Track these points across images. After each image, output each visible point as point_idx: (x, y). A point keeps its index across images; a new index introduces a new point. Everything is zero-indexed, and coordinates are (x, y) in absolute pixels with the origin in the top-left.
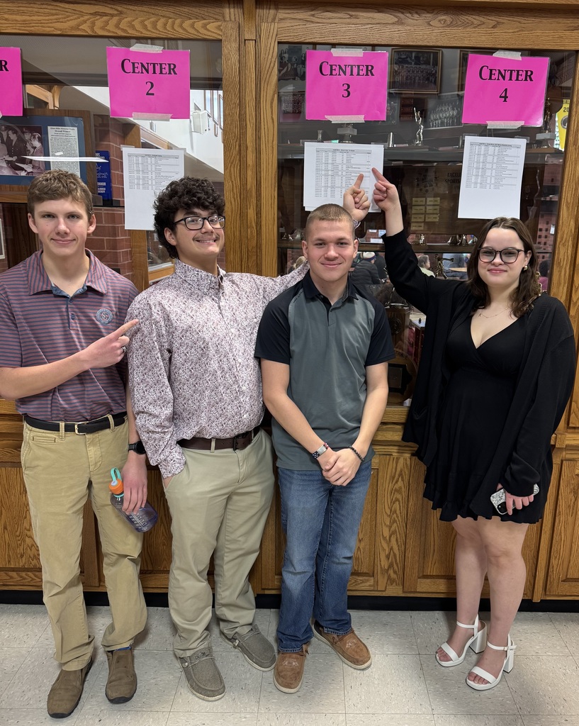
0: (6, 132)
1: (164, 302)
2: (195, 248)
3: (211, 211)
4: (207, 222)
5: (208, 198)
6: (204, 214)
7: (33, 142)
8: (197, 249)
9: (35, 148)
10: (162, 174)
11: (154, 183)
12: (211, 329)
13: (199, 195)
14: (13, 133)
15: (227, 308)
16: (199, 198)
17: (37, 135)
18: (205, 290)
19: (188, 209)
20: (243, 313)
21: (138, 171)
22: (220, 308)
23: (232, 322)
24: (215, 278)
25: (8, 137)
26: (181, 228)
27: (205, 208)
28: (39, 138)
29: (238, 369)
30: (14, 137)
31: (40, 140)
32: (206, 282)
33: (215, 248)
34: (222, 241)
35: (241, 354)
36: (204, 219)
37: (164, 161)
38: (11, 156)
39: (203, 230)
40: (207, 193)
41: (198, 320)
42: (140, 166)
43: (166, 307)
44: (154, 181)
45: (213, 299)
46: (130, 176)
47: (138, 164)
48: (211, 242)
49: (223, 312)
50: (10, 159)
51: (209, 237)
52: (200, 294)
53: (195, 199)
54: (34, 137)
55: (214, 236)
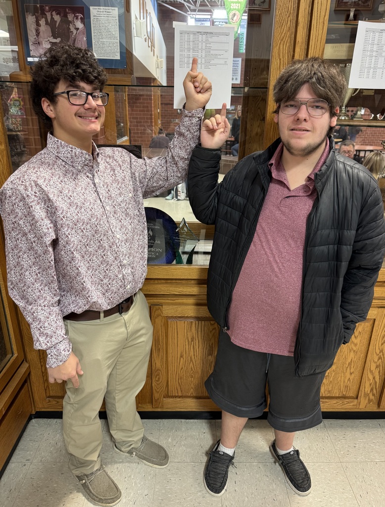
0: (50, 13)
1: (40, 182)
2: (77, 124)
3: (94, 86)
4: (90, 97)
5: (93, 71)
6: (88, 88)
7: (76, 23)
8: (78, 125)
9: (77, 29)
10: (212, 52)
11: (203, 62)
12: (88, 210)
13: (84, 67)
14: (57, 14)
15: (101, 185)
16: (84, 71)
17: (80, 16)
18: (80, 168)
19: (72, 81)
20: (116, 190)
21: (189, 50)
22: (95, 185)
23: (107, 199)
24: (89, 155)
25: (52, 18)
26: (62, 101)
27: (90, 82)
28: (81, 18)
29: (118, 244)
30: (57, 18)
31: (82, 20)
32: (80, 159)
33: (96, 126)
34: (102, 119)
35: (118, 230)
36: (88, 94)
37: (215, 39)
38: (55, 38)
39: (87, 106)
40: (91, 66)
41: (76, 201)
42: (191, 43)
43: (43, 187)
44: (203, 60)
45: (88, 177)
46: (181, 55)
47: (189, 41)
48: (93, 119)
49: (99, 189)
50: (55, 41)
51: (92, 114)
52: (74, 171)
53: (80, 71)
54: (77, 18)
55: (96, 114)
